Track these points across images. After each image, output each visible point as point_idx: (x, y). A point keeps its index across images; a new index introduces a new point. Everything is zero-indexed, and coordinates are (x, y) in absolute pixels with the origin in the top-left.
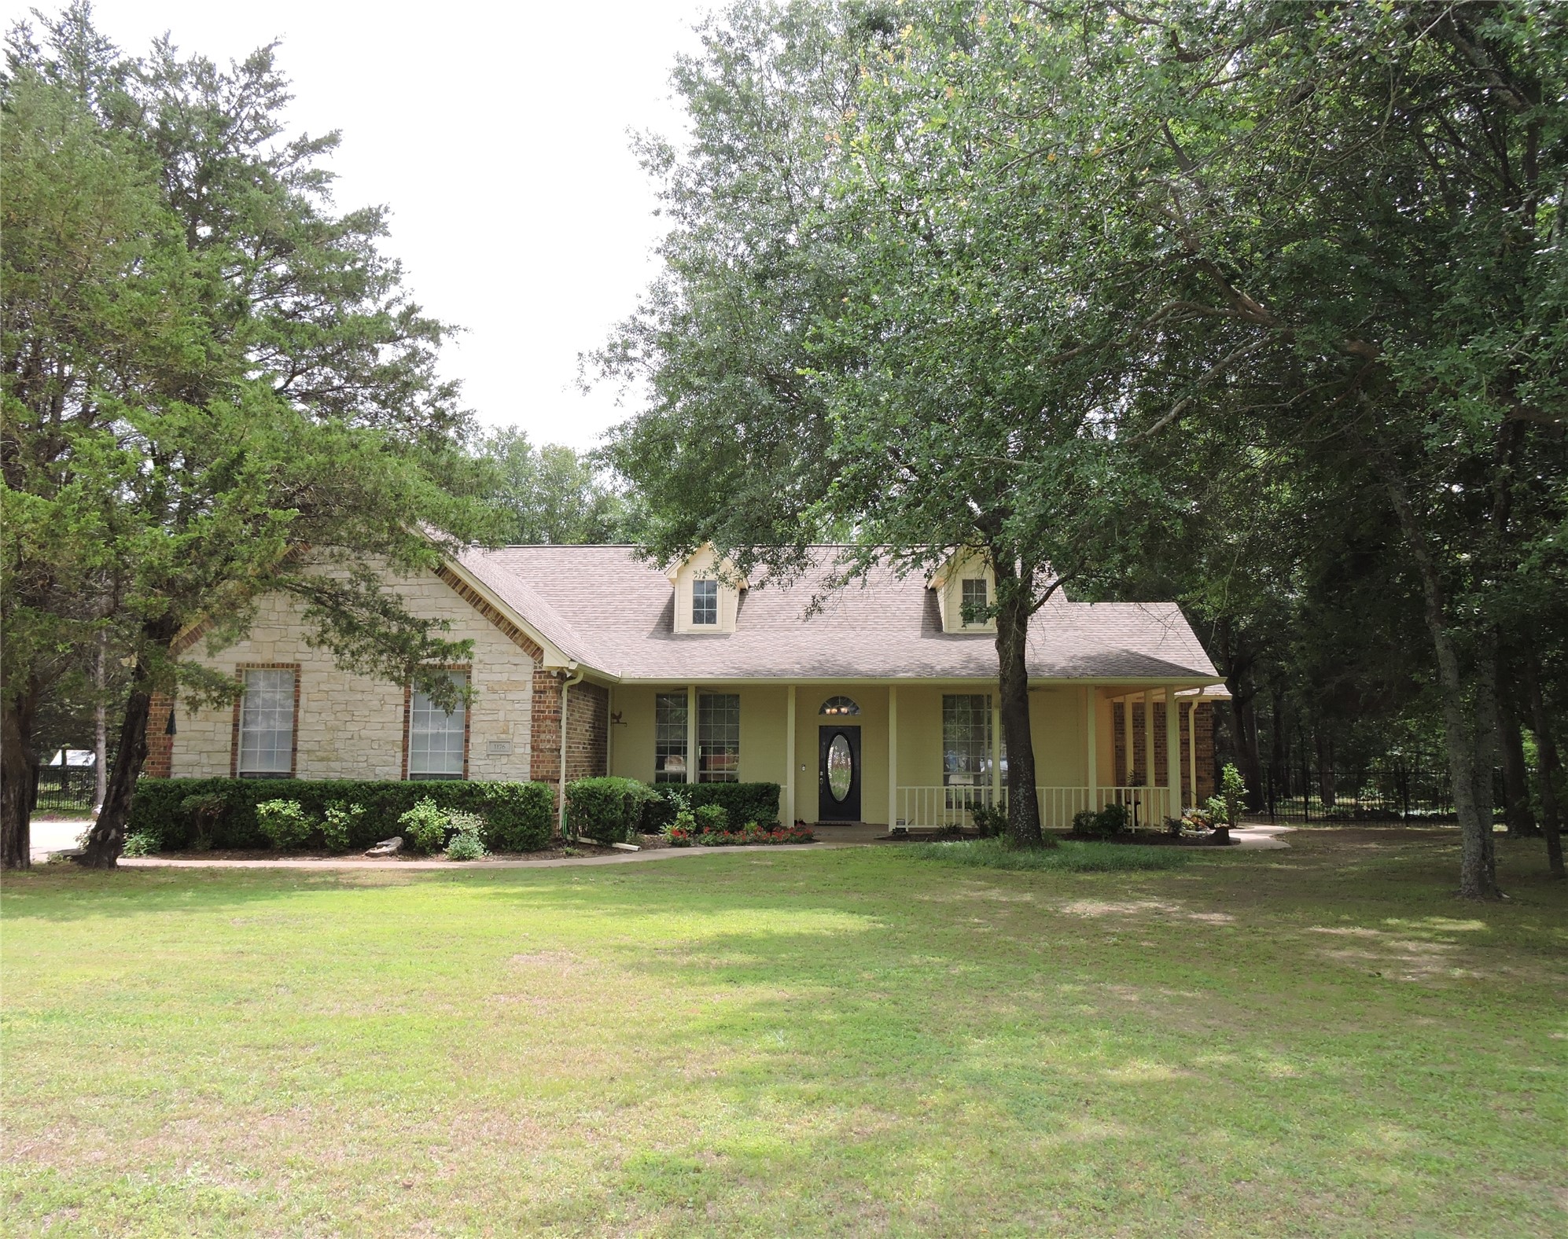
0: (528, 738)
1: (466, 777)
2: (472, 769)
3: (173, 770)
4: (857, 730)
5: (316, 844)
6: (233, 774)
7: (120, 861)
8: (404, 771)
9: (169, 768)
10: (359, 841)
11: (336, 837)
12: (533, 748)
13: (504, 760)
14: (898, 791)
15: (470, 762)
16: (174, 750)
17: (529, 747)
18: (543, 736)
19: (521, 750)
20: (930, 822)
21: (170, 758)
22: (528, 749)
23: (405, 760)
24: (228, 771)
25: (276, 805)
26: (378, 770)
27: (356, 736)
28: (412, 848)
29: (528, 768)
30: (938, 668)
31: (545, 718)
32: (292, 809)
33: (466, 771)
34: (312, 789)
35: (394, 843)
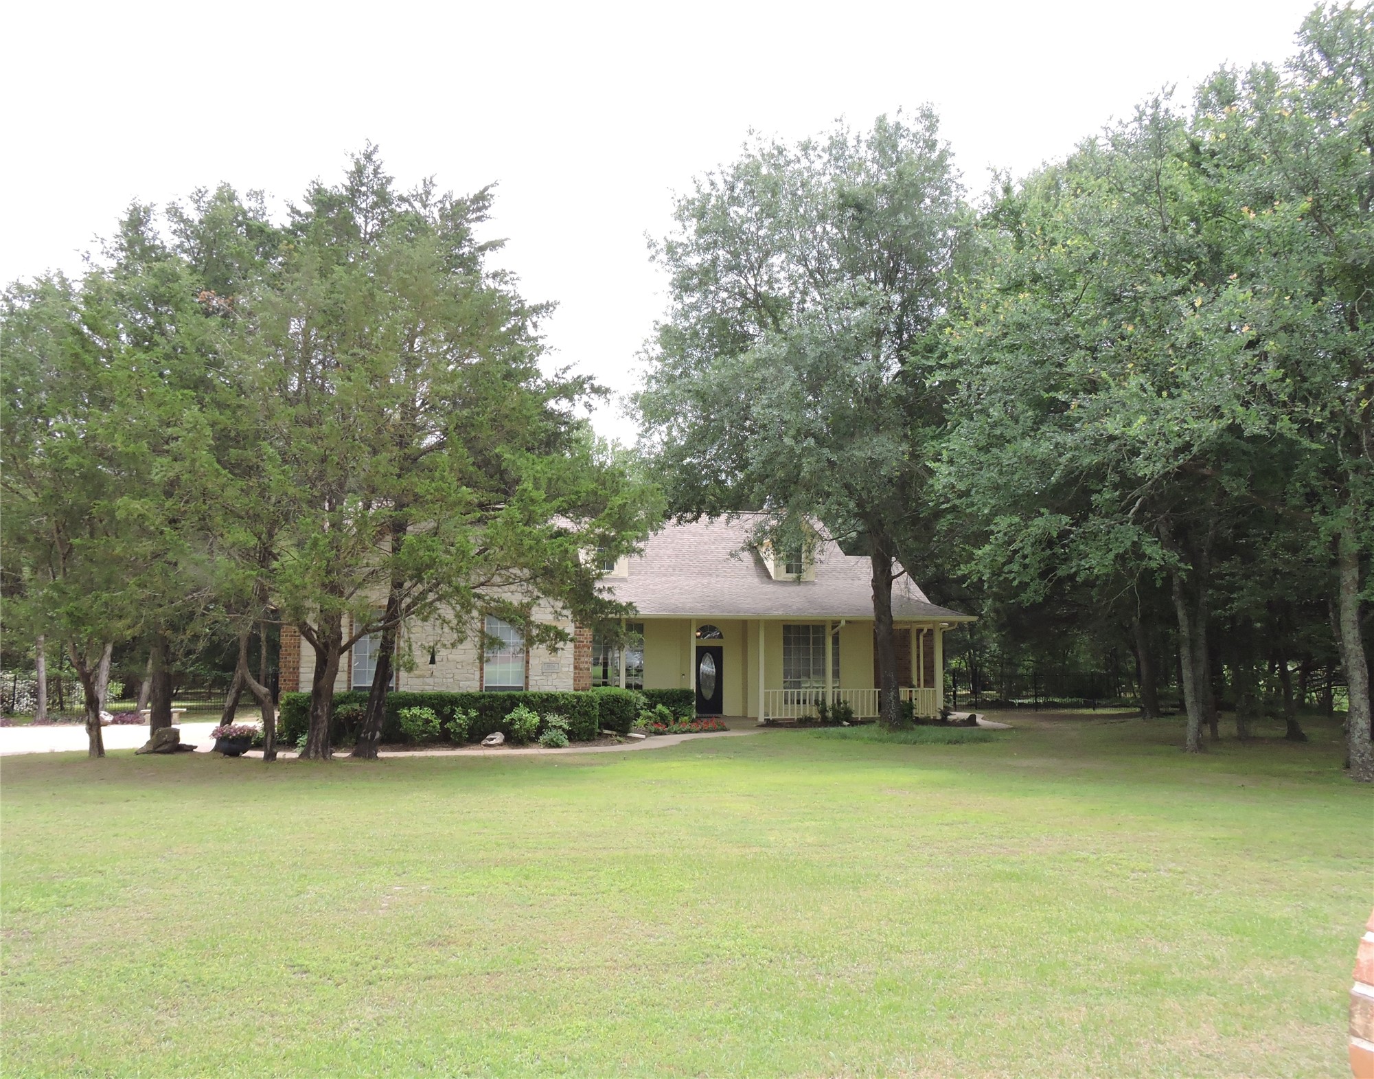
0: (572, 660)
1: (527, 688)
2: (531, 683)
3: (301, 685)
4: (720, 650)
5: (446, 739)
6: (349, 688)
7: (380, 754)
8: (481, 685)
9: (297, 684)
10: (475, 736)
11: (460, 733)
12: (575, 668)
13: (555, 676)
14: (767, 694)
15: (530, 678)
16: (301, 670)
17: (572, 667)
18: (582, 659)
19: (567, 669)
20: (786, 715)
21: (298, 677)
22: (572, 668)
23: (482, 677)
24: (346, 686)
25: (416, 710)
26: (462, 684)
27: (445, 659)
28: (513, 739)
29: (572, 682)
30: (794, 607)
31: (584, 646)
32: (427, 713)
33: (527, 684)
34: (431, 698)
35: (498, 737)
